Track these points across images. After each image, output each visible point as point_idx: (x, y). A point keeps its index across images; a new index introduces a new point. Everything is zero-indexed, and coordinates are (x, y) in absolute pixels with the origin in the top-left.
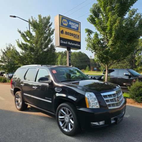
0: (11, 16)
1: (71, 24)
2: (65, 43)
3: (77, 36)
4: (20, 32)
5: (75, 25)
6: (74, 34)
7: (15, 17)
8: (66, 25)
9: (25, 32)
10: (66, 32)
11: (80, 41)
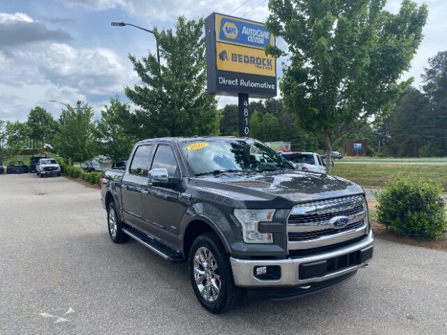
0: (114, 24)
1: (246, 33)
2: (230, 82)
3: (266, 62)
4: (133, 59)
5: (259, 33)
6: (257, 58)
7: (122, 24)
8: (233, 36)
9: (145, 60)
10: (233, 55)
11: (274, 75)
